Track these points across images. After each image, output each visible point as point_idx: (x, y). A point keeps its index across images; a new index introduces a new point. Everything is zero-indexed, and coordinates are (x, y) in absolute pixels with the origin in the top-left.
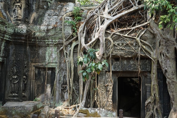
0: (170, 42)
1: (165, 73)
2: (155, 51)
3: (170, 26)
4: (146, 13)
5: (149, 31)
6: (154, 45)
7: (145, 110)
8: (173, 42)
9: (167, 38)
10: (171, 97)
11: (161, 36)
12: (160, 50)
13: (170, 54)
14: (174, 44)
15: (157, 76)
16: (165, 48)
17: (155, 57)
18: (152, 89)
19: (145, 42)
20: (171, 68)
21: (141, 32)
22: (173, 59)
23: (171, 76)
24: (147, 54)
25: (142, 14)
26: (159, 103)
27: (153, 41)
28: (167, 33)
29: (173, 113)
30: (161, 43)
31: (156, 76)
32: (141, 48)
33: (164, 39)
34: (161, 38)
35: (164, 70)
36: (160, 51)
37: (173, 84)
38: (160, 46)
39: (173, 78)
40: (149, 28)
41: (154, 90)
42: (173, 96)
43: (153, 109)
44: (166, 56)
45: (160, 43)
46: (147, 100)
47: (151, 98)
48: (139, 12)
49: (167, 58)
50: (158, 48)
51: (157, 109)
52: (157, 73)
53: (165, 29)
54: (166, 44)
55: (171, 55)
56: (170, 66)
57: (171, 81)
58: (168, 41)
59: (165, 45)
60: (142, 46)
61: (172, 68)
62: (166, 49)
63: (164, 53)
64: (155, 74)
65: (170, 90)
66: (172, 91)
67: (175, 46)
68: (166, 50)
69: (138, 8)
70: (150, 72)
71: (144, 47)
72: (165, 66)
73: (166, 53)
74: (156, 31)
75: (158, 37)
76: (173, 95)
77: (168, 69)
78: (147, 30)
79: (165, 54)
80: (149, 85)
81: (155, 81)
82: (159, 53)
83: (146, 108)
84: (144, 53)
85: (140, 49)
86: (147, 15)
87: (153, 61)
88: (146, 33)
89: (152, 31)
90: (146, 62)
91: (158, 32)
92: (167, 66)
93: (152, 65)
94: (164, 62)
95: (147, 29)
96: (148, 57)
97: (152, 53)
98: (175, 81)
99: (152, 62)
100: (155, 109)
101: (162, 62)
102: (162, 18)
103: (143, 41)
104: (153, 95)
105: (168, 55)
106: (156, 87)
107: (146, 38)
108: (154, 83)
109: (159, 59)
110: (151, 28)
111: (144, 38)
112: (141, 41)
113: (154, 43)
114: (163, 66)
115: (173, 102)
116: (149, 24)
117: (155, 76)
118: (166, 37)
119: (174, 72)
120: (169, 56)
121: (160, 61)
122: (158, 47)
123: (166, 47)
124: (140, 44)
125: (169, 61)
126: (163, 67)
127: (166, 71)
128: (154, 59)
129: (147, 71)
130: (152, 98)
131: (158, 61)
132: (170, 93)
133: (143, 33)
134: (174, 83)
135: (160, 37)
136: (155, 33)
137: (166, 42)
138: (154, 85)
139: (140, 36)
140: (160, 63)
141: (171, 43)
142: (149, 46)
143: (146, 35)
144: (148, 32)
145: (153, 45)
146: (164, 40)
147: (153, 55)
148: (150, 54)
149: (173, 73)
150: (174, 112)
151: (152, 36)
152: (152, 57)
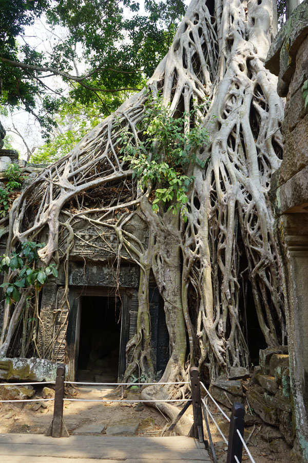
0: (173, 238)
1: (162, 292)
2: (146, 252)
3: (173, 208)
4: (136, 185)
5: (138, 216)
6: (146, 241)
7: (125, 358)
8: (177, 237)
9: (168, 231)
10: (171, 335)
11: (157, 226)
12: (155, 251)
13: (171, 259)
14: (178, 241)
15: (148, 297)
16: (163, 247)
17: (146, 263)
18: (138, 321)
19: (130, 235)
20: (171, 283)
21: (124, 216)
22: (175, 267)
23: (172, 297)
24: (132, 258)
25: (129, 186)
26: (149, 347)
27: (145, 234)
28: (169, 222)
29: (172, 366)
30: (158, 239)
31: (147, 296)
32: (123, 245)
33: (162, 231)
34: (157, 230)
35: (160, 286)
36: (156, 252)
37: (175, 313)
38: (155, 244)
39: (175, 302)
40: (139, 211)
41: (142, 322)
42: (174, 333)
43: (139, 358)
44: (165, 261)
45: (155, 237)
46: (129, 340)
47: (137, 336)
48: (124, 182)
49: (166, 266)
50: (153, 247)
51: (145, 358)
52: (148, 292)
53: (164, 215)
54: (166, 240)
55: (173, 260)
56: (170, 280)
57: (171, 306)
58: (169, 235)
59: (164, 242)
60: (124, 243)
61: (174, 284)
62: (165, 249)
63: (161, 256)
64: (145, 293)
65: (169, 322)
66: (173, 324)
67: (179, 245)
68: (166, 250)
69: (122, 175)
70: (137, 289)
71: (129, 244)
72: (163, 280)
73: (165, 256)
74: (150, 216)
75: (152, 228)
76: (173, 331)
77: (167, 284)
78: (136, 214)
79: (164, 257)
80: (134, 312)
81: (145, 306)
82: (153, 256)
83: (127, 356)
84: (129, 254)
85: (120, 246)
86: (136, 188)
87: (143, 270)
88: (133, 220)
89: (143, 217)
90: (131, 271)
91: (152, 218)
92: (166, 279)
93: (141, 277)
94: (161, 271)
95: (135, 212)
96: (135, 262)
97: (141, 255)
98: (177, 306)
99: (141, 271)
100: (142, 358)
101: (157, 272)
102: (159, 193)
103: (126, 233)
104: (140, 332)
105: (167, 260)
106: (146, 317)
107: (132, 228)
108: (143, 308)
109: (153, 267)
110: (142, 211)
111: (128, 227)
112: (123, 233)
113: (146, 238)
114: (160, 278)
115: (174, 344)
116: (138, 205)
117: (144, 296)
118: (166, 228)
119: (176, 290)
120: (169, 262)
121: (154, 270)
122: (152, 245)
123: (166, 246)
124: (121, 237)
125: (169, 271)
126: (160, 281)
127: (164, 288)
128: (145, 267)
129: (133, 288)
130: (139, 336)
131: (151, 269)
132: (168, 328)
133: (127, 219)
134: (176, 310)
135: (156, 227)
136: (148, 220)
137: (165, 238)
138: (142, 313)
139: (122, 224)
140: (155, 274)
141: (174, 240)
142: (138, 243)
143: (133, 222)
144: (136, 217)
145: (144, 240)
146: (163, 234)
147: (144, 259)
148: (138, 257)
149: (174, 292)
150: (175, 362)
151: (142, 226)
152: (141, 263)
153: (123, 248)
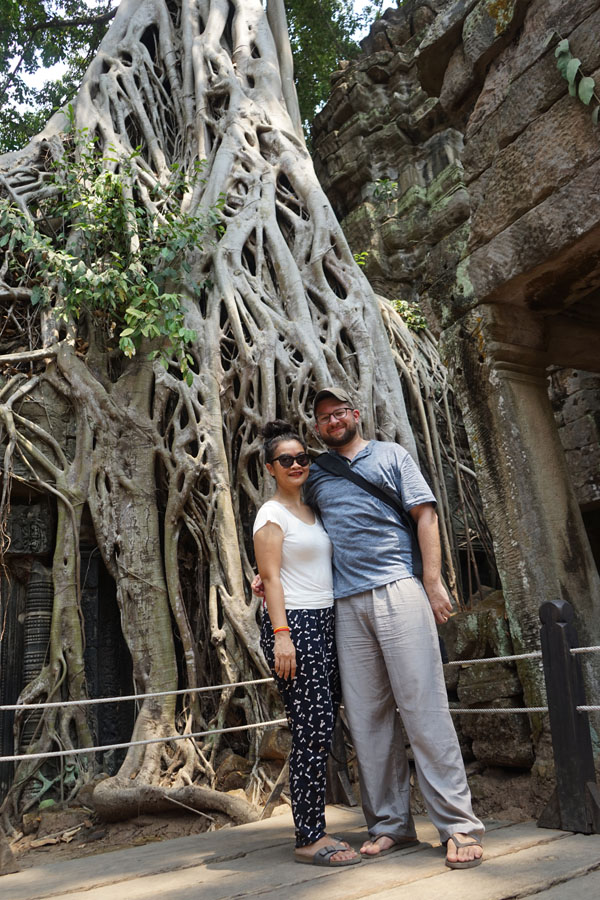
0: (138, 434)
1: (113, 557)
2: (73, 466)
4: (38, 322)
5: (52, 386)
6: (67, 444)
7: (12, 737)
8: (150, 431)
9: (127, 418)
10: (139, 656)
11: (101, 408)
12: (94, 462)
13: (135, 479)
14: (152, 441)
15: (78, 570)
16: (115, 453)
17: (73, 489)
18: (55, 631)
19: (32, 425)
20: (138, 533)
21: (17, 382)
22: (147, 497)
23: (140, 564)
24: (38, 478)
25: (20, 321)
26: (82, 692)
27: (66, 427)
28: (126, 402)
29: (148, 726)
30: (102, 435)
31: (76, 568)
32: (15, 449)
33: (113, 418)
34: (101, 416)
35: (108, 545)
36: (97, 466)
37: (148, 600)
38: (94, 448)
39: (148, 575)
40: (54, 374)
41: (65, 631)
42: (146, 650)
43: (57, 726)
44: (121, 485)
45: (95, 433)
46: (26, 684)
47: (51, 669)
48: (10, 311)
49: (122, 496)
50: (89, 454)
51: (73, 723)
52: (79, 558)
53: (114, 386)
54: (122, 439)
55: (141, 482)
56: (135, 528)
57: (140, 585)
58: (130, 427)
59: (118, 444)
60: (18, 442)
61: (144, 535)
62: (120, 458)
63: (111, 475)
64: (71, 561)
65: (129, 627)
66: (143, 628)
67: (155, 448)
68: (121, 461)
69: (6, 293)
70: (47, 560)
71: (29, 445)
72: (114, 530)
73: (121, 472)
74: (83, 386)
75: (87, 412)
76: (145, 645)
77: (126, 537)
78: (44, 380)
79: (118, 476)
80: (38, 613)
81: (72, 592)
82: (92, 474)
83: (16, 729)
84: (29, 470)
85: (10, 448)
86: (40, 330)
87: (66, 506)
88: (36, 392)
89: (64, 387)
90: (30, 515)
91: (89, 389)
92: (122, 526)
93: (60, 523)
94: (107, 510)
95: (43, 375)
96: (44, 488)
97: (59, 473)
98: (154, 583)
99: (61, 510)
100: (64, 723)
101: (101, 513)
103: (23, 419)
104: (61, 657)
105: (127, 481)
106: (74, 620)
107: (37, 410)
108: (66, 600)
109: (91, 499)
110: (60, 373)
111: (27, 407)
112: (16, 420)
113: (68, 437)
114: (105, 526)
115: (146, 676)
116: (49, 361)
117: (69, 569)
118: (124, 414)
119: (150, 547)
120: (131, 486)
121: (94, 505)
122: (87, 449)
123: (122, 451)
124: (12, 429)
125: (132, 506)
126: (106, 534)
127: (117, 549)
128: (71, 499)
129: (32, 555)
130: (57, 667)
131: (86, 507)
132: (129, 642)
133: (25, 388)
134: (150, 594)
135: (98, 410)
136: (78, 394)
137: (120, 433)
138: (64, 611)
139: (13, 397)
140: (95, 515)
141: (141, 437)
142: (51, 446)
143: (38, 398)
144: (46, 388)
145: (64, 442)
146: (114, 425)
147: (67, 482)
148: (53, 479)
149: (146, 552)
150: (154, 718)
151: (60, 408)
152: (59, 490)
153: (15, 453)
